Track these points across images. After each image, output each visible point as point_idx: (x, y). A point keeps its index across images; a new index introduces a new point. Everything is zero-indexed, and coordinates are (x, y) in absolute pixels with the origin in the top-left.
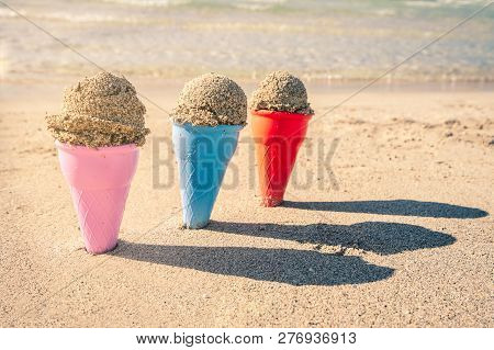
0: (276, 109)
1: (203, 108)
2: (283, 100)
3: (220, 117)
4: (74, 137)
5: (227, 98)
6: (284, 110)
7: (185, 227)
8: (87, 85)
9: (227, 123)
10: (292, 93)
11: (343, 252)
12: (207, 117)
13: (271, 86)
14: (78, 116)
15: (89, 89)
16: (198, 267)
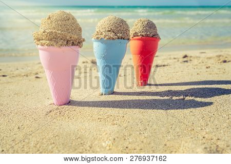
0: (143, 36)
1: (109, 31)
2: (146, 31)
3: (118, 35)
4: (48, 42)
5: (121, 26)
6: (147, 36)
7: (102, 95)
8: (53, 16)
9: (121, 38)
10: (150, 27)
11: (184, 99)
12: (112, 35)
13: (139, 24)
14: (50, 30)
15: (55, 18)
16: (113, 107)
